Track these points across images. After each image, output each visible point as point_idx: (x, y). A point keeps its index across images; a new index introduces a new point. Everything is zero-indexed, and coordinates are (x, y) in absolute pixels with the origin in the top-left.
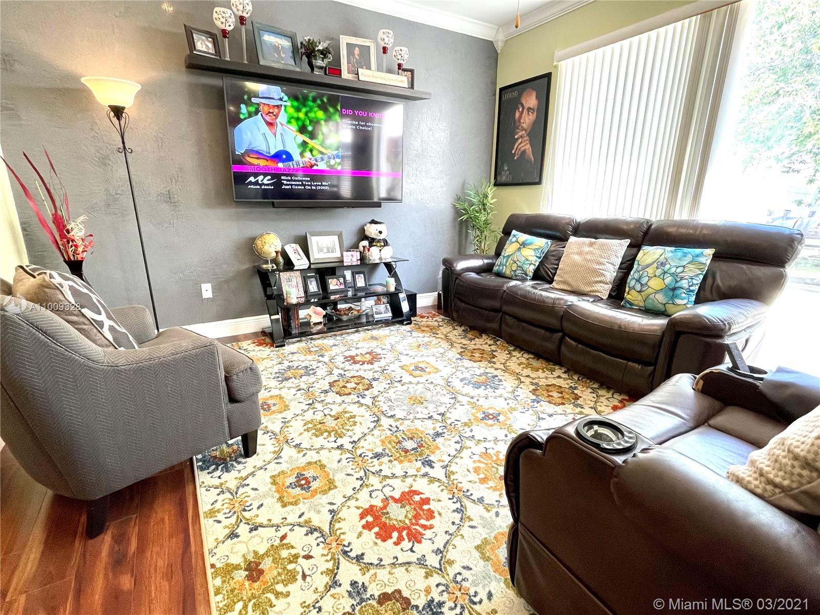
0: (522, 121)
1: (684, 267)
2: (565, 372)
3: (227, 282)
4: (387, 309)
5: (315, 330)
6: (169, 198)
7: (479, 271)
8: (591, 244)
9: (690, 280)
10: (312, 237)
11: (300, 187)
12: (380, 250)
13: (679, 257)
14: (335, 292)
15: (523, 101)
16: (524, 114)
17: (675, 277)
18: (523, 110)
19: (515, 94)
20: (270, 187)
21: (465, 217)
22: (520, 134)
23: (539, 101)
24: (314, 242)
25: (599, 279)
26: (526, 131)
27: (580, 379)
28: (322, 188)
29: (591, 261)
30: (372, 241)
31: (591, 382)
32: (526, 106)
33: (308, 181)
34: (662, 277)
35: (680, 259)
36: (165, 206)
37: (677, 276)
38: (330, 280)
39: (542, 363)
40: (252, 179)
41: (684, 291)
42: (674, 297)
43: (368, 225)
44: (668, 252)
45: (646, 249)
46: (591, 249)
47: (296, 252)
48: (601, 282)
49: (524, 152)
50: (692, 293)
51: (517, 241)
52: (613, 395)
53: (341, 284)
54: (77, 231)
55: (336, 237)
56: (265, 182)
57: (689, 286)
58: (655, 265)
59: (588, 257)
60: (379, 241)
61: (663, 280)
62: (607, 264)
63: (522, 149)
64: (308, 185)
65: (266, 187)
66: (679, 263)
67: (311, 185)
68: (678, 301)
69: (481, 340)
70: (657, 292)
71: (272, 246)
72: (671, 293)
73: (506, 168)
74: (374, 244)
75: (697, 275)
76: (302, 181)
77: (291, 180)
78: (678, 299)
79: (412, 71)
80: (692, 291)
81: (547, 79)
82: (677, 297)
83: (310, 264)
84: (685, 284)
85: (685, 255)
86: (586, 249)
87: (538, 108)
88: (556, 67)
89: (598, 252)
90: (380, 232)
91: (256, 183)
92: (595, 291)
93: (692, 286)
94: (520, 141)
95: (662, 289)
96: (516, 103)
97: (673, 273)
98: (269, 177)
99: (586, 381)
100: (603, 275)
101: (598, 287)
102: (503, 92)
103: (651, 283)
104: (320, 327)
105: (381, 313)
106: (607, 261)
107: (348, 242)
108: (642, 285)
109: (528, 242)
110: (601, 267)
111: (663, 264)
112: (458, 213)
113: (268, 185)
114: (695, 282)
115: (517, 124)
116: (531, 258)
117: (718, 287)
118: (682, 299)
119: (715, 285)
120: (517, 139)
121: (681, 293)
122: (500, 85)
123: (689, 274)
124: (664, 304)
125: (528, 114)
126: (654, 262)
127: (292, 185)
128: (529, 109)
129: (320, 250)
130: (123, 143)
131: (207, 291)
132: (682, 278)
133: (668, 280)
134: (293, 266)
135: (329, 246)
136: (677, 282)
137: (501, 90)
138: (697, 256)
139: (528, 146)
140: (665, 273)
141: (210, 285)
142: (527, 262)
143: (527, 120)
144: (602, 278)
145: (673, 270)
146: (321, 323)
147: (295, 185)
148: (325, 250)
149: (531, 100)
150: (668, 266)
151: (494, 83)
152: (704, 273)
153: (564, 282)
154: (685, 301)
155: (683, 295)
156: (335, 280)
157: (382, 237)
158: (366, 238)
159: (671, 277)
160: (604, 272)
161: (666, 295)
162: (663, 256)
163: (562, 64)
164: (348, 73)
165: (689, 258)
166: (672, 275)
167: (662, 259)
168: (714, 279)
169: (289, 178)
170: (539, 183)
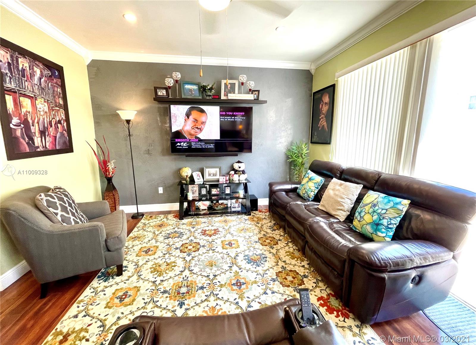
0: (323, 110)
1: (387, 210)
2: (308, 264)
3: (169, 187)
4: (239, 206)
5: (202, 213)
6: (148, 152)
7: (287, 191)
8: (341, 185)
9: (389, 220)
10: (207, 169)
11: (200, 147)
12: (239, 176)
13: (385, 202)
14: (214, 195)
15: (323, 99)
16: (323, 106)
17: (380, 216)
18: (323, 104)
19: (320, 95)
20: (186, 147)
21: (291, 160)
22: (322, 116)
23: (330, 99)
24: (207, 171)
25: (340, 208)
26: (324, 115)
27: (314, 271)
28: (210, 147)
29: (337, 195)
30: (236, 171)
31: (318, 275)
32: (324, 102)
33: (203, 144)
34: (372, 214)
35: (385, 204)
36: (147, 155)
37: (381, 215)
38: (212, 189)
39: (300, 255)
40: (179, 144)
41: (384, 227)
42: (377, 230)
43: (235, 163)
44: (380, 198)
45: (371, 192)
46: (339, 188)
47: (198, 175)
48: (341, 210)
49: (324, 125)
50: (390, 230)
51: (308, 177)
52: (326, 288)
53: (218, 191)
54: (111, 166)
55: (218, 169)
56: (184, 145)
57: (388, 225)
58: (370, 205)
59: (337, 193)
60: (239, 171)
61: (372, 216)
62: (346, 199)
63: (323, 124)
64: (204, 146)
65: (185, 147)
66: (384, 207)
67: (205, 146)
68: (379, 234)
69: (279, 232)
70: (367, 224)
71: (186, 173)
72: (375, 227)
73: (316, 134)
74: (237, 173)
75: (395, 218)
76: (201, 144)
77: (196, 144)
78: (380, 232)
79: (258, 91)
80: (391, 228)
81: (332, 87)
82: (379, 230)
83: (204, 181)
84: (385, 222)
85: (389, 201)
86: (338, 187)
87: (329, 103)
88: (337, 81)
89: (342, 190)
90: (240, 167)
91: (180, 146)
92: (337, 215)
93: (390, 224)
94: (322, 120)
95: (370, 223)
96: (320, 100)
97: (379, 213)
98: (186, 143)
99: (316, 273)
100: (343, 206)
101: (338, 213)
102: (315, 94)
103: (365, 217)
104: (204, 212)
105: (235, 208)
106: (346, 197)
107: (224, 171)
108: (361, 217)
109: (312, 178)
110: (342, 201)
111: (375, 206)
112: (288, 157)
113: (185, 146)
114: (393, 222)
115: (321, 110)
116: (312, 188)
117: (412, 229)
118: (382, 233)
119: (410, 227)
120: (321, 119)
121: (382, 228)
122: (314, 91)
123: (389, 216)
124: (371, 234)
125: (325, 106)
126: (370, 203)
127: (196, 146)
128: (326, 103)
129: (210, 175)
130: (129, 133)
131: (161, 190)
132: (383, 218)
133: (375, 217)
134: (194, 182)
135: (214, 173)
136: (380, 220)
137: (314, 93)
138: (397, 204)
139: (325, 123)
140: (374, 212)
141: (162, 188)
142: (310, 190)
143: (325, 109)
144: (341, 208)
145: (379, 211)
146: (206, 209)
147: (198, 146)
148: (212, 175)
149: (326, 99)
150: (377, 208)
151: (311, 90)
152: (402, 216)
153: (323, 206)
154: (384, 235)
155: (383, 230)
156: (215, 189)
157: (241, 169)
158: (233, 169)
159: (377, 216)
160: (344, 204)
161: (372, 228)
162: (376, 200)
163: (340, 79)
164: (224, 96)
165: (391, 204)
166: (379, 214)
167: (375, 202)
168: (410, 223)
169: (195, 143)
170: (329, 143)
